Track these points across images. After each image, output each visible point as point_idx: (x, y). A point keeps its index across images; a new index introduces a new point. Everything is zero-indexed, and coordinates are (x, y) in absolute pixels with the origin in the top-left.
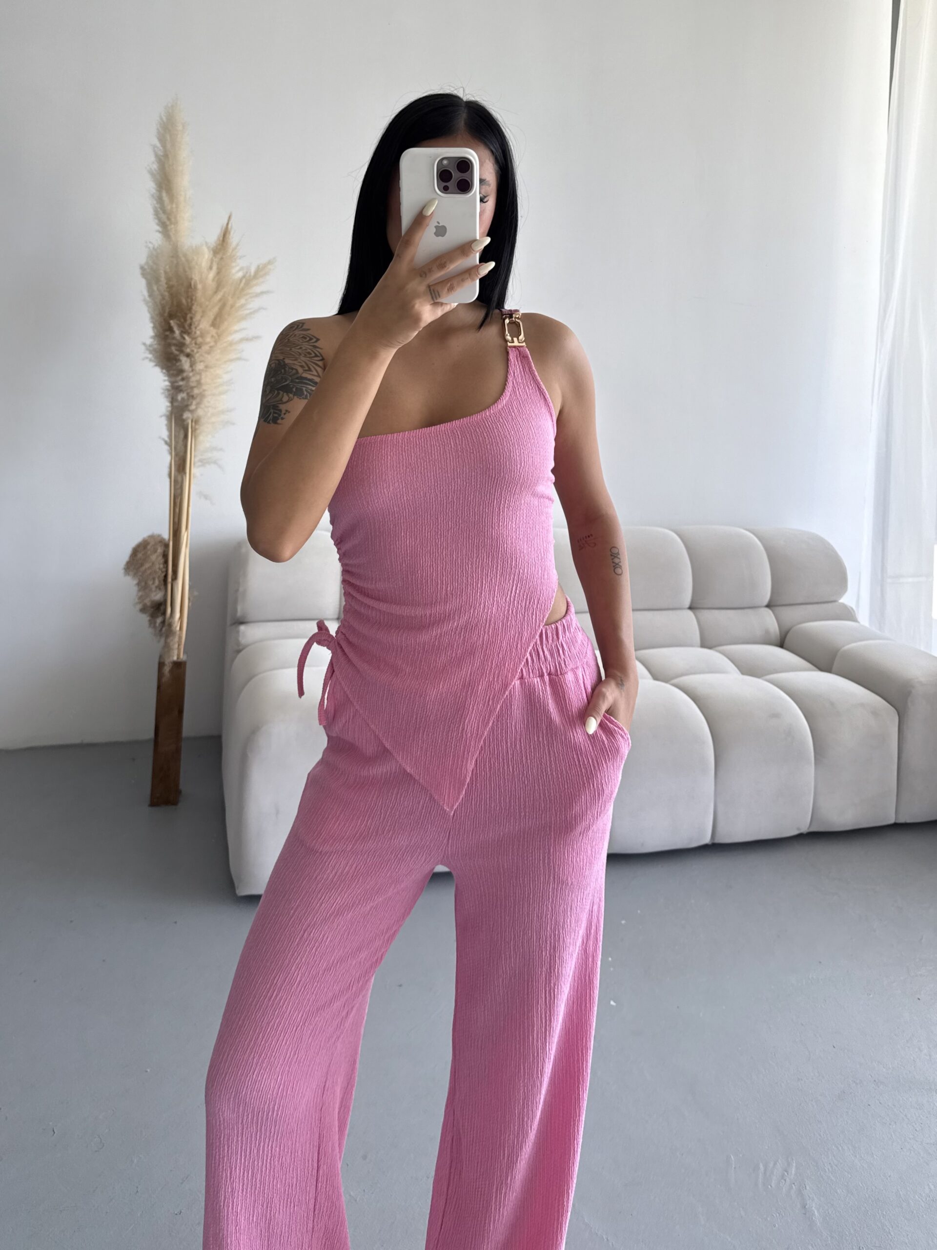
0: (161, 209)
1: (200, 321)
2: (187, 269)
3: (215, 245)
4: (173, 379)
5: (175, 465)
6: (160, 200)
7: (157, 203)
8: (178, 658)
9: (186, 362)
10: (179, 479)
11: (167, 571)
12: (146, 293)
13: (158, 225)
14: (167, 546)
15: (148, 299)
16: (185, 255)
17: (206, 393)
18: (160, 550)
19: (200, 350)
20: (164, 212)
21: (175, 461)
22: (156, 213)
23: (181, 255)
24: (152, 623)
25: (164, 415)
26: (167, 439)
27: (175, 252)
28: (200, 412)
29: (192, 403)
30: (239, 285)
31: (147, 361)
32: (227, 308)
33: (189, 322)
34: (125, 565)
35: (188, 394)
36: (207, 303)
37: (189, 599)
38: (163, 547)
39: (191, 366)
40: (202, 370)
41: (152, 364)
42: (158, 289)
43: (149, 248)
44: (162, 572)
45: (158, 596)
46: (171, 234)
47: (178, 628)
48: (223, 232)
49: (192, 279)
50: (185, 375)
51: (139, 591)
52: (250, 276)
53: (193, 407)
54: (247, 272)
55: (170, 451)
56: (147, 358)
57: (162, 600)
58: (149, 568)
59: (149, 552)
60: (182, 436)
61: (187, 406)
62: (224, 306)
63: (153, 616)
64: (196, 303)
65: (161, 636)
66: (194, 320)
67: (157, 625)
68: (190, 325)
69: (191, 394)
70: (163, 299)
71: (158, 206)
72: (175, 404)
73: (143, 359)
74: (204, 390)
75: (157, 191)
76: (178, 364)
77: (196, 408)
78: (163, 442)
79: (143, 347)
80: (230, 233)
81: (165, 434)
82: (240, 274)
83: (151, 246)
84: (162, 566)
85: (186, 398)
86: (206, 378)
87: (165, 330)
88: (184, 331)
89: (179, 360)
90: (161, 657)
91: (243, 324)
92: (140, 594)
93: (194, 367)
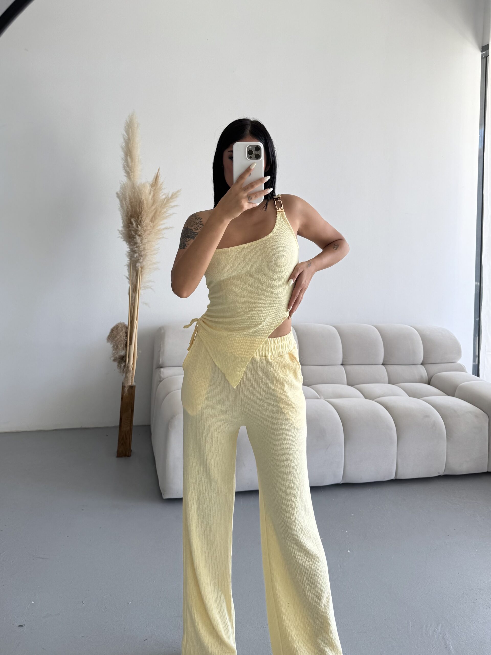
0: (126, 165)
1: (145, 219)
2: (139, 194)
3: (152, 182)
4: (132, 247)
5: (131, 288)
6: (126, 161)
7: (125, 162)
8: (131, 384)
9: (139, 238)
10: (134, 296)
11: (127, 340)
12: (120, 206)
13: (125, 173)
14: (127, 328)
15: (120, 208)
16: (138, 187)
17: (148, 254)
18: (124, 330)
19: (145, 233)
20: (128, 166)
21: (132, 287)
22: (124, 167)
23: (136, 187)
24: (119, 366)
25: (127, 265)
26: (128, 276)
27: (133, 187)
28: (144, 263)
29: (141, 259)
30: (164, 202)
31: (120, 238)
32: (158, 213)
33: (140, 219)
34: (107, 337)
35: (139, 254)
36: (149, 210)
37: (137, 354)
38: (125, 328)
39: (141, 241)
40: (146, 243)
41: (122, 240)
42: (126, 204)
43: (121, 184)
44: (125, 341)
45: (122, 353)
46: (131, 177)
47: (132, 369)
48: (155, 176)
49: (141, 199)
50: (138, 245)
51: (114, 350)
52: (169, 198)
53: (141, 261)
54: (167, 196)
55: (129, 282)
56: (120, 237)
57: (124, 355)
58: (119, 339)
59: (119, 331)
60: (135, 275)
61: (139, 260)
62: (156, 212)
63: (120, 363)
64: (143, 210)
65: (123, 372)
66: (142, 218)
67: (122, 367)
68: (141, 221)
69: (140, 254)
70: (128, 208)
71: (125, 163)
72: (133, 259)
73: (118, 238)
74: (146, 253)
75: (125, 156)
76: (134, 240)
77: (143, 261)
78: (126, 278)
79: (118, 232)
80: (159, 177)
81: (127, 274)
82: (164, 197)
83: (122, 183)
84: (125, 338)
85: (138, 256)
86: (147, 247)
87: (128, 224)
88: (137, 223)
89: (135, 238)
90: (123, 383)
91: (165, 221)
92: (114, 352)
93: (142, 242)
